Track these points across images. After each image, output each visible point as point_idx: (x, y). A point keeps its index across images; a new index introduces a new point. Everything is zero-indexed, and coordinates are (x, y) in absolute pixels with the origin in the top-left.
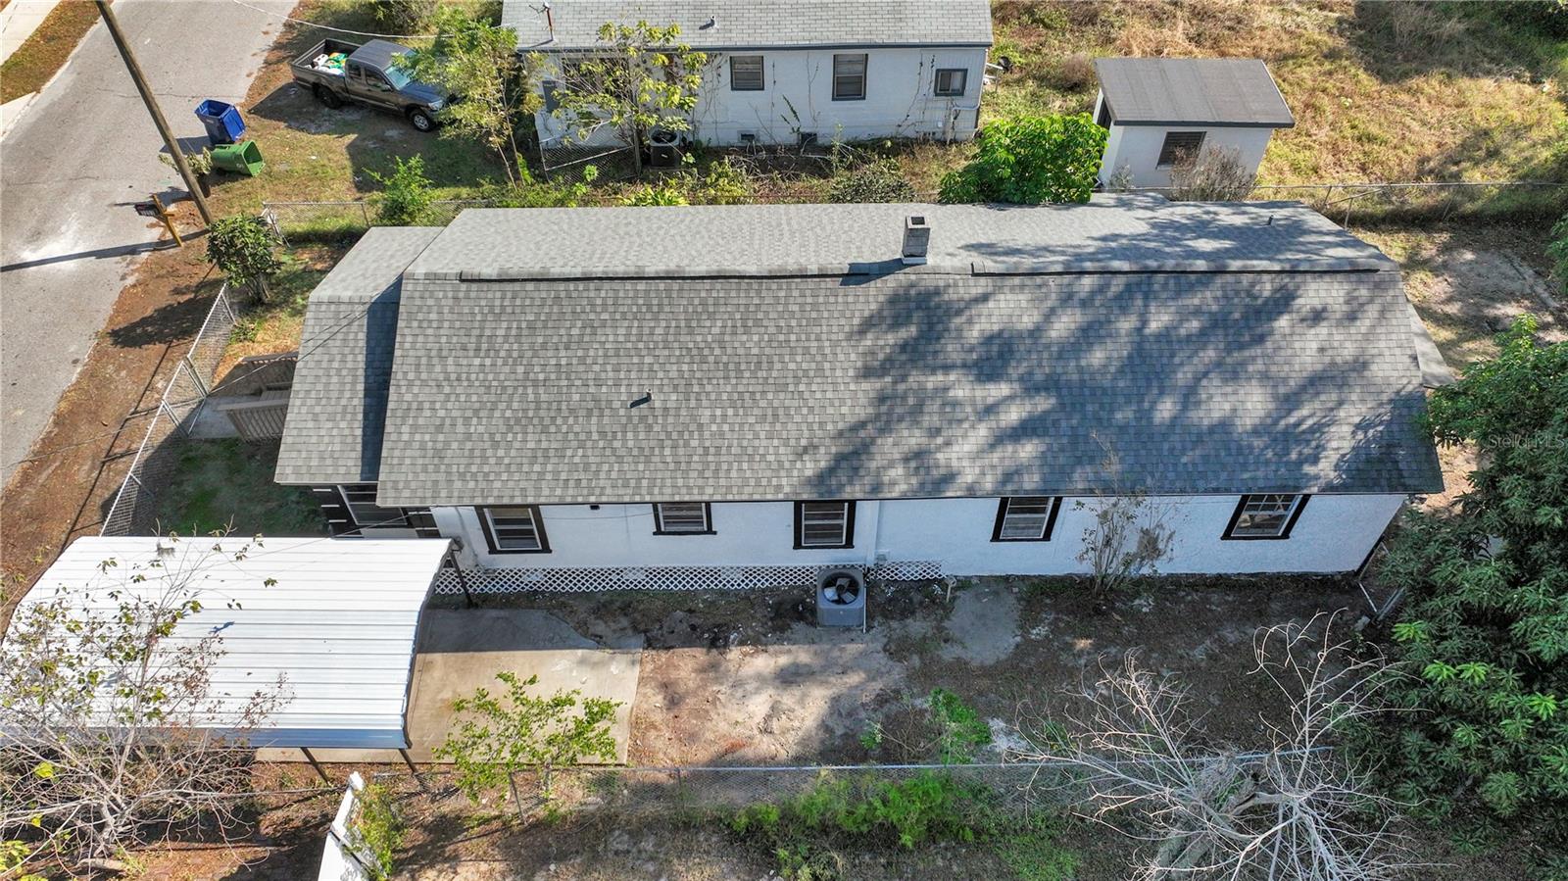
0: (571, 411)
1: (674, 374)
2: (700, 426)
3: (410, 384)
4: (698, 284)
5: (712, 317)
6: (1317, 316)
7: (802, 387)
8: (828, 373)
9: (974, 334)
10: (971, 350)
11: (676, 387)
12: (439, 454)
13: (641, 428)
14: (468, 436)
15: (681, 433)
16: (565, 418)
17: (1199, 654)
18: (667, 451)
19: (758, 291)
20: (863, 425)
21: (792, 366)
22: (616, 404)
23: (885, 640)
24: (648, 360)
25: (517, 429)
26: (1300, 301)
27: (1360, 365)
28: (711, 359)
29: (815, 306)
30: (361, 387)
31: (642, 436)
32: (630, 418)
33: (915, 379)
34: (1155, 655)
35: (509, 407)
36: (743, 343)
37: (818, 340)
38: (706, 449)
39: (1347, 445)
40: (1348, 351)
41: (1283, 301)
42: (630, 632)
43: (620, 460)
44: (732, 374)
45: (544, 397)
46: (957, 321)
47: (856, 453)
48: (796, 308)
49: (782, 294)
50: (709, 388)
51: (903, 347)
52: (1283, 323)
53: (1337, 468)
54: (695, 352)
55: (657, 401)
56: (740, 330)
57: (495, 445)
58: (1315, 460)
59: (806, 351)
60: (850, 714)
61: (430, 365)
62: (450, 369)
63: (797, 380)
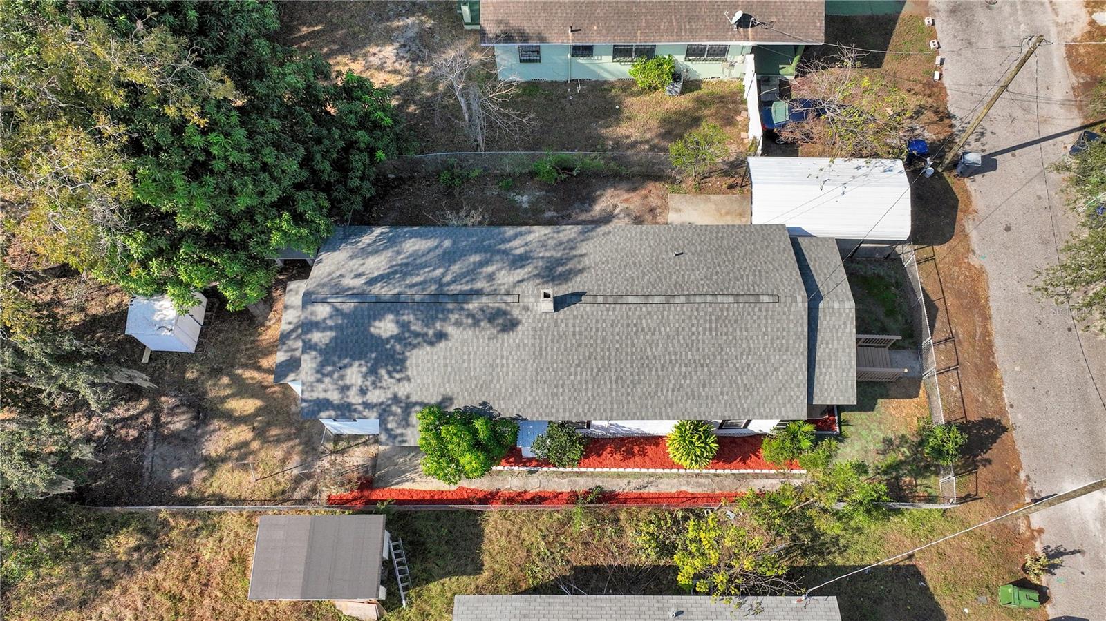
0: (709, 252)
1: (665, 263)
2: (650, 247)
3: (787, 259)
7: (605, 259)
8: (592, 262)
9: (528, 269)
11: (663, 259)
13: (677, 246)
15: (659, 245)
18: (664, 238)
19: (627, 291)
20: (582, 241)
21: (609, 266)
22: (690, 253)
24: (678, 268)
25: (733, 247)
26: (365, 280)
28: (648, 268)
29: (598, 285)
30: (812, 269)
32: (682, 249)
33: (559, 255)
35: (739, 254)
36: (633, 273)
37: (597, 274)
38: (646, 239)
41: (372, 281)
44: (637, 263)
45: (724, 256)
46: (537, 273)
48: (608, 285)
50: (648, 259)
51: (563, 264)
53: (372, 231)
54: (657, 271)
55: (672, 255)
56: (635, 278)
58: (382, 233)
59: (603, 270)
60: (582, 210)
62: (770, 266)
63: (607, 261)
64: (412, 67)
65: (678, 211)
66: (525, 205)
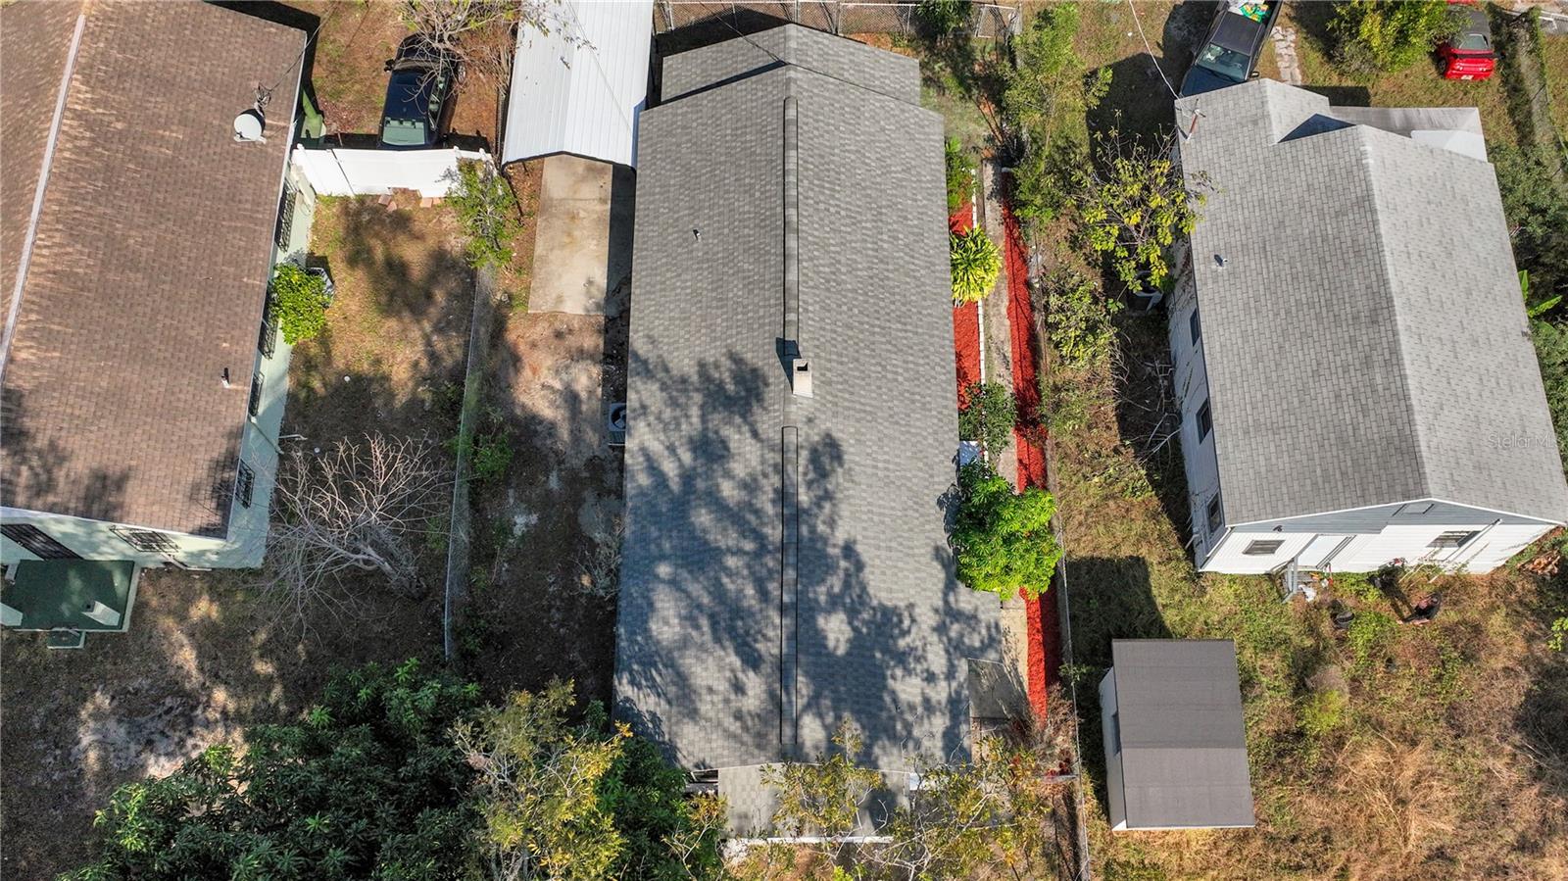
0: (693, 198)
1: (716, 249)
2: (679, 275)
4: (780, 246)
5: (757, 260)
6: (739, 688)
8: (713, 345)
9: (727, 432)
10: (716, 432)
11: (707, 253)
12: (669, 134)
13: (680, 240)
14: (679, 145)
15: (675, 265)
16: (688, 195)
17: (574, 655)
18: (664, 260)
19: (775, 286)
20: (666, 370)
21: (719, 321)
22: (696, 222)
23: (602, 457)
25: (683, 170)
26: (751, 674)
27: (693, 714)
28: (726, 269)
29: (762, 326)
31: (675, 243)
33: (696, 397)
34: (577, 627)
35: (697, 161)
36: (736, 286)
37: (738, 333)
38: (664, 282)
39: (642, 707)
40: (705, 708)
41: (752, 661)
42: (621, 308)
43: (660, 234)
44: (715, 285)
45: (703, 178)
46: (738, 420)
47: (648, 371)
48: (761, 313)
49: (772, 302)
50: (706, 273)
51: (721, 386)
52: (735, 661)
53: (627, 699)
54: (731, 257)
55: (699, 243)
56: (746, 282)
57: (673, 162)
58: (633, 682)
59: (729, 327)
60: (550, 434)
61: (725, 107)
62: (724, 119)
63: (709, 326)
64: (208, 725)
65: (560, 299)
66: (534, 518)
